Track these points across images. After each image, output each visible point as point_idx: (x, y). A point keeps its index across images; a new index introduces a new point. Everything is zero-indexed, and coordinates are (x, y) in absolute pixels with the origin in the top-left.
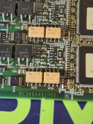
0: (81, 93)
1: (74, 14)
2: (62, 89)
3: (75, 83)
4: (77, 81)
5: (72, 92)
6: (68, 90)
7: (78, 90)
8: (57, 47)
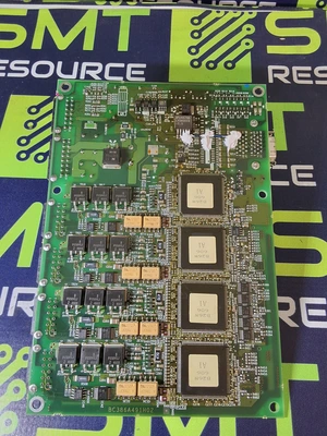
0: (184, 406)
1: (174, 301)
2: (160, 402)
3: (177, 394)
4: (179, 391)
5: (173, 405)
6: (168, 403)
7: (179, 403)
8: (154, 346)
